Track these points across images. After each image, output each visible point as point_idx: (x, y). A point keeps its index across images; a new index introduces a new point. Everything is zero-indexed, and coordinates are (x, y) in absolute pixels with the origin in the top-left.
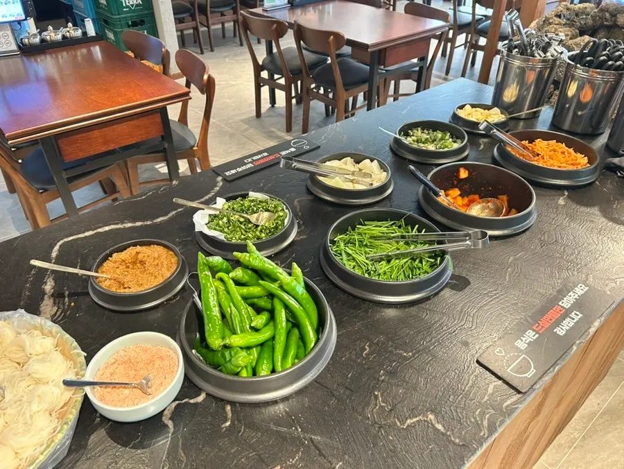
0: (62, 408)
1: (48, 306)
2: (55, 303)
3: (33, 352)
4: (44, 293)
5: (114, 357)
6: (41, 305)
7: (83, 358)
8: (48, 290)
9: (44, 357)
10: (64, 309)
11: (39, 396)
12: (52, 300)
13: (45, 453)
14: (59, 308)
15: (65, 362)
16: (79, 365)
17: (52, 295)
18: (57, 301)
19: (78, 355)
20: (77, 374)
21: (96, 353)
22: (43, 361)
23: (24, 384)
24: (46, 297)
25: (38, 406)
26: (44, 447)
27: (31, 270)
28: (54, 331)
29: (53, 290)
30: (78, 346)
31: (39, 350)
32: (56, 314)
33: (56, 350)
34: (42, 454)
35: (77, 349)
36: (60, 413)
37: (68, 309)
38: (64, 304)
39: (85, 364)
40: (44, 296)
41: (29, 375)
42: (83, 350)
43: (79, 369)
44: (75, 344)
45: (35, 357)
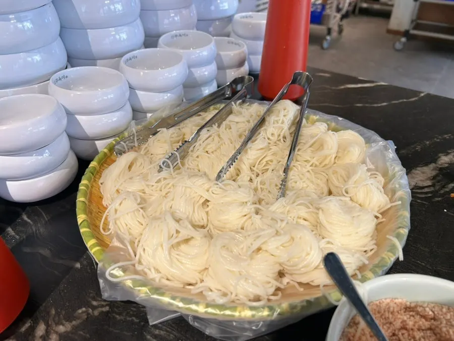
0: (300, 284)
1: (424, 175)
2: (434, 178)
3: (352, 192)
4: (435, 161)
5: (436, 309)
6: (419, 168)
7: (393, 259)
8: (442, 161)
9: (353, 208)
10: (437, 191)
11: (293, 239)
12: (434, 173)
13: (210, 310)
14: (433, 185)
15: (369, 239)
16: (376, 261)
17: (441, 169)
18: (439, 178)
19: (393, 249)
20: (362, 268)
21: (417, 273)
22: (348, 210)
23: (303, 212)
24: (432, 166)
25: (277, 248)
26: (221, 301)
27: (447, 134)
28: (399, 193)
29: (447, 165)
30: (405, 238)
31: (360, 196)
32: (423, 188)
33: (377, 217)
34: (208, 306)
35: (400, 241)
36: (294, 287)
37: (442, 195)
38: (443, 187)
39: (386, 268)
40: (431, 163)
41: (318, 209)
42: (405, 250)
43: (371, 266)
44: (405, 232)
45: (348, 199)
